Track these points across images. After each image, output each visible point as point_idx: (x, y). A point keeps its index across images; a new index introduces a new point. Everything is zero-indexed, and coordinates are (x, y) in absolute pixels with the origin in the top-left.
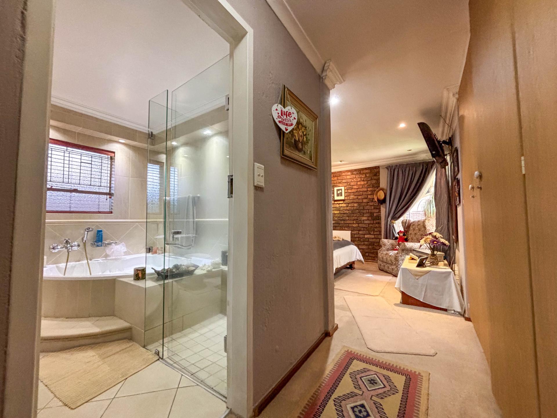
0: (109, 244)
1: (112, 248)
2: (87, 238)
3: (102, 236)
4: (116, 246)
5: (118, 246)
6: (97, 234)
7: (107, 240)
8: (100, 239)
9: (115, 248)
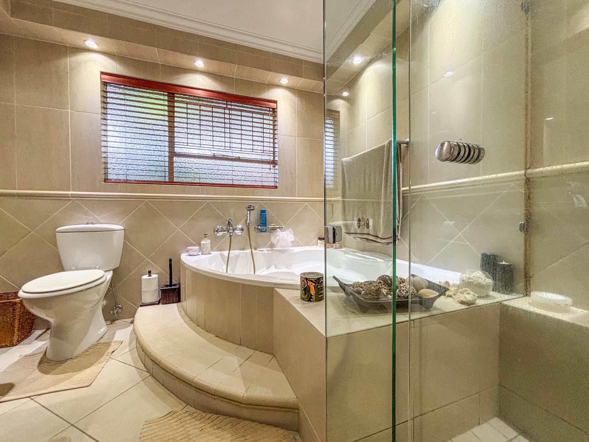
0: (274, 229)
1: (277, 236)
2: (250, 219)
3: (266, 218)
4: (282, 232)
5: (284, 233)
6: (261, 215)
7: (272, 224)
8: (264, 222)
9: (281, 235)
